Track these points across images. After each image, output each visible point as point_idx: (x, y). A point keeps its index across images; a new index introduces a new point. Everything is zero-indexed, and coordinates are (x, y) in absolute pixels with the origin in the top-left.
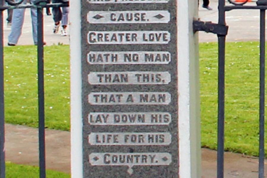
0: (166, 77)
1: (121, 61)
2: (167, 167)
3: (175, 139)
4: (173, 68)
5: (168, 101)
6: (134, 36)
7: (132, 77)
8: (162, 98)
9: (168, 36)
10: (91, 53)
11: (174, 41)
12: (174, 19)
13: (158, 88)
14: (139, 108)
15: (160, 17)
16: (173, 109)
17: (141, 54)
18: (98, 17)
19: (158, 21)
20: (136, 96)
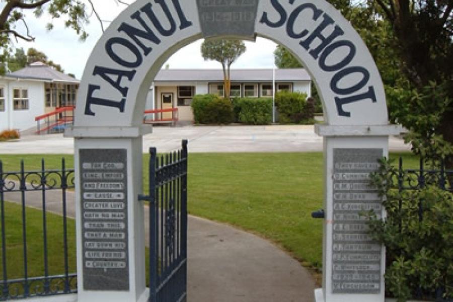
0: (122, 226)
1: (100, 217)
2: (123, 269)
3: (127, 255)
4: (125, 221)
5: (123, 237)
6: (107, 205)
7: (106, 225)
8: (120, 235)
9: (123, 205)
10: (86, 213)
11: (126, 208)
12: (126, 197)
13: (119, 231)
14: (109, 240)
15: (119, 196)
16: (126, 240)
17: (110, 214)
18: (89, 195)
19: (118, 198)
20: (108, 234)
